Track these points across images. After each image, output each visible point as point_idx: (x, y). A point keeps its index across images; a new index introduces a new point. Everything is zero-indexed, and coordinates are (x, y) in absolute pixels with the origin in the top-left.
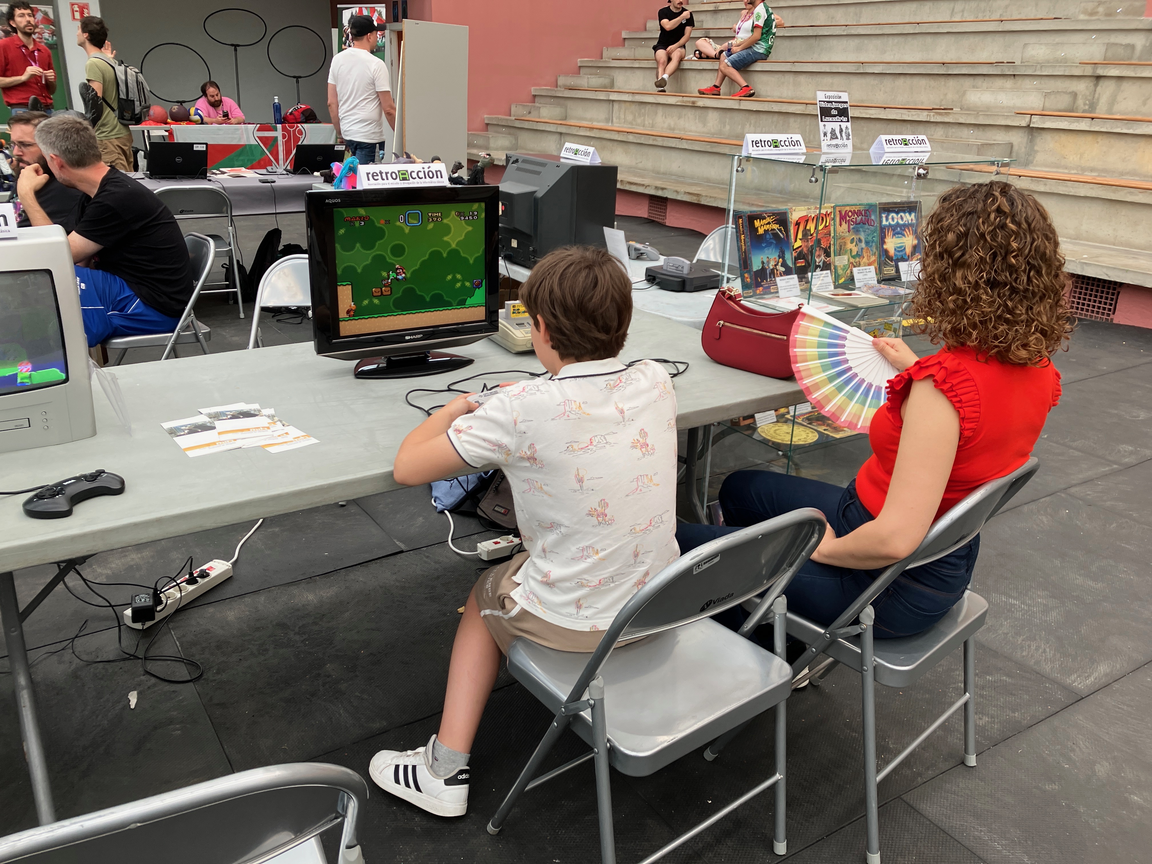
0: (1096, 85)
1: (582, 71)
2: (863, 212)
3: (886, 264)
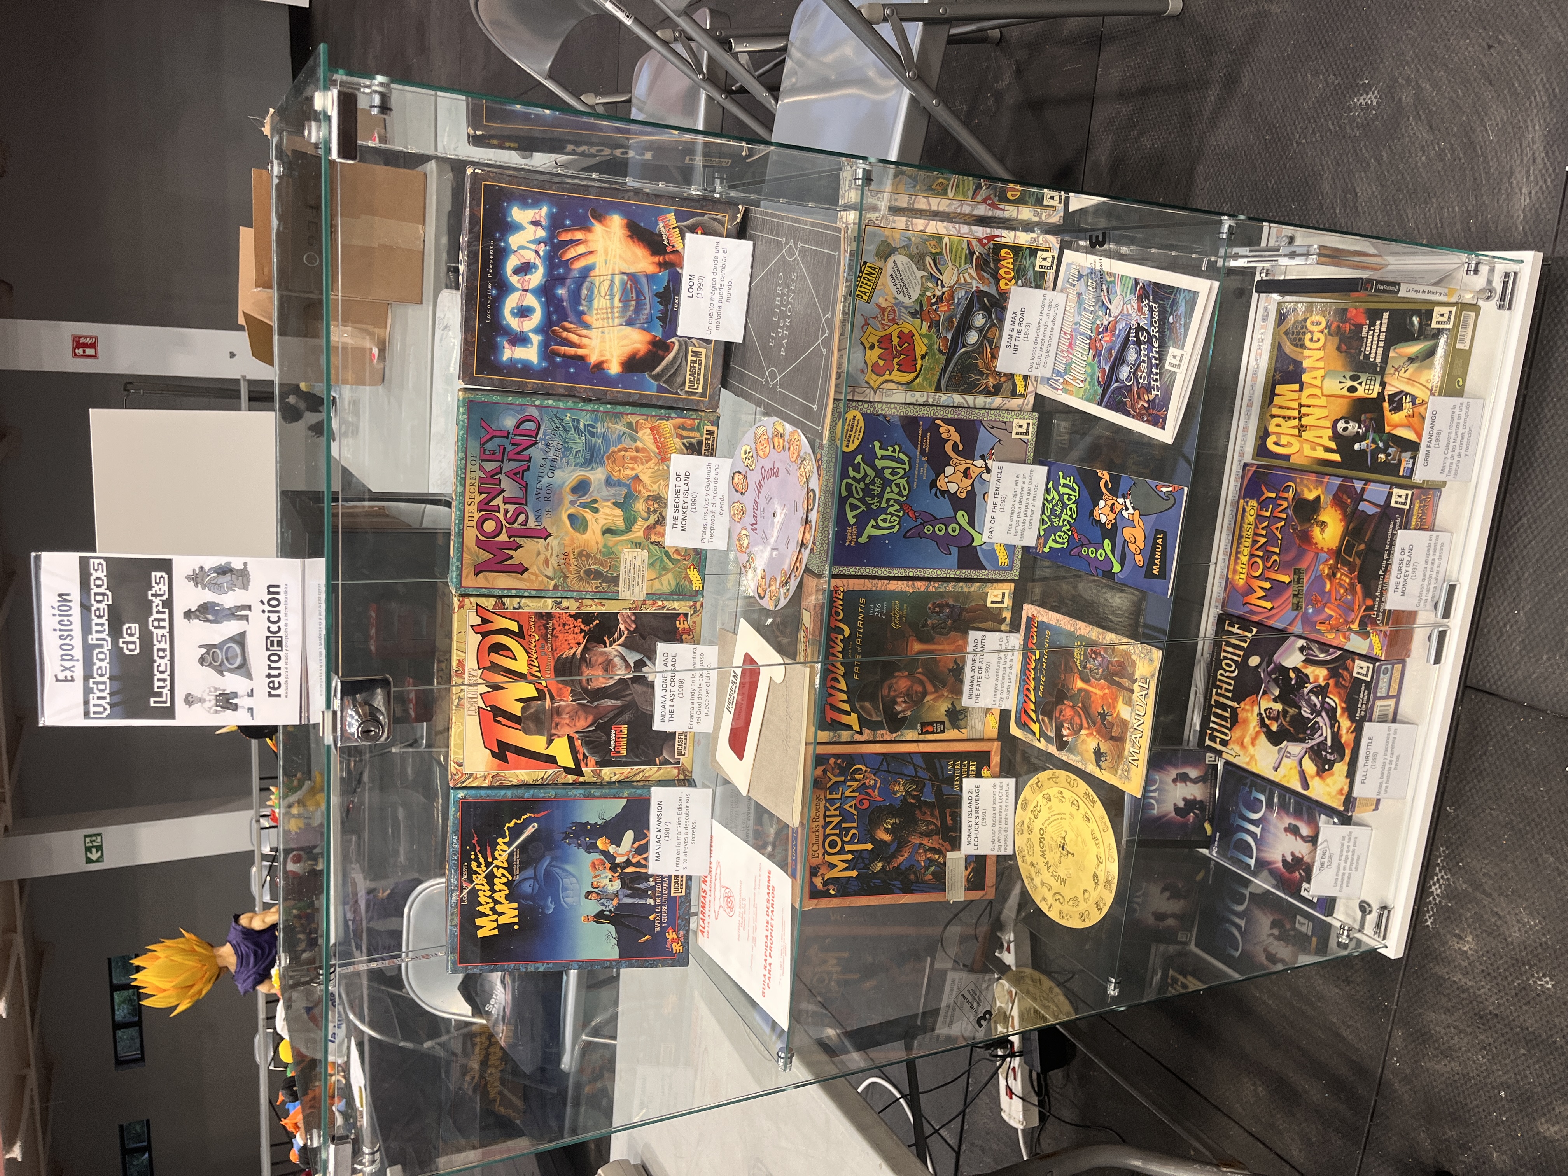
2: (490, 466)
3: (672, 376)
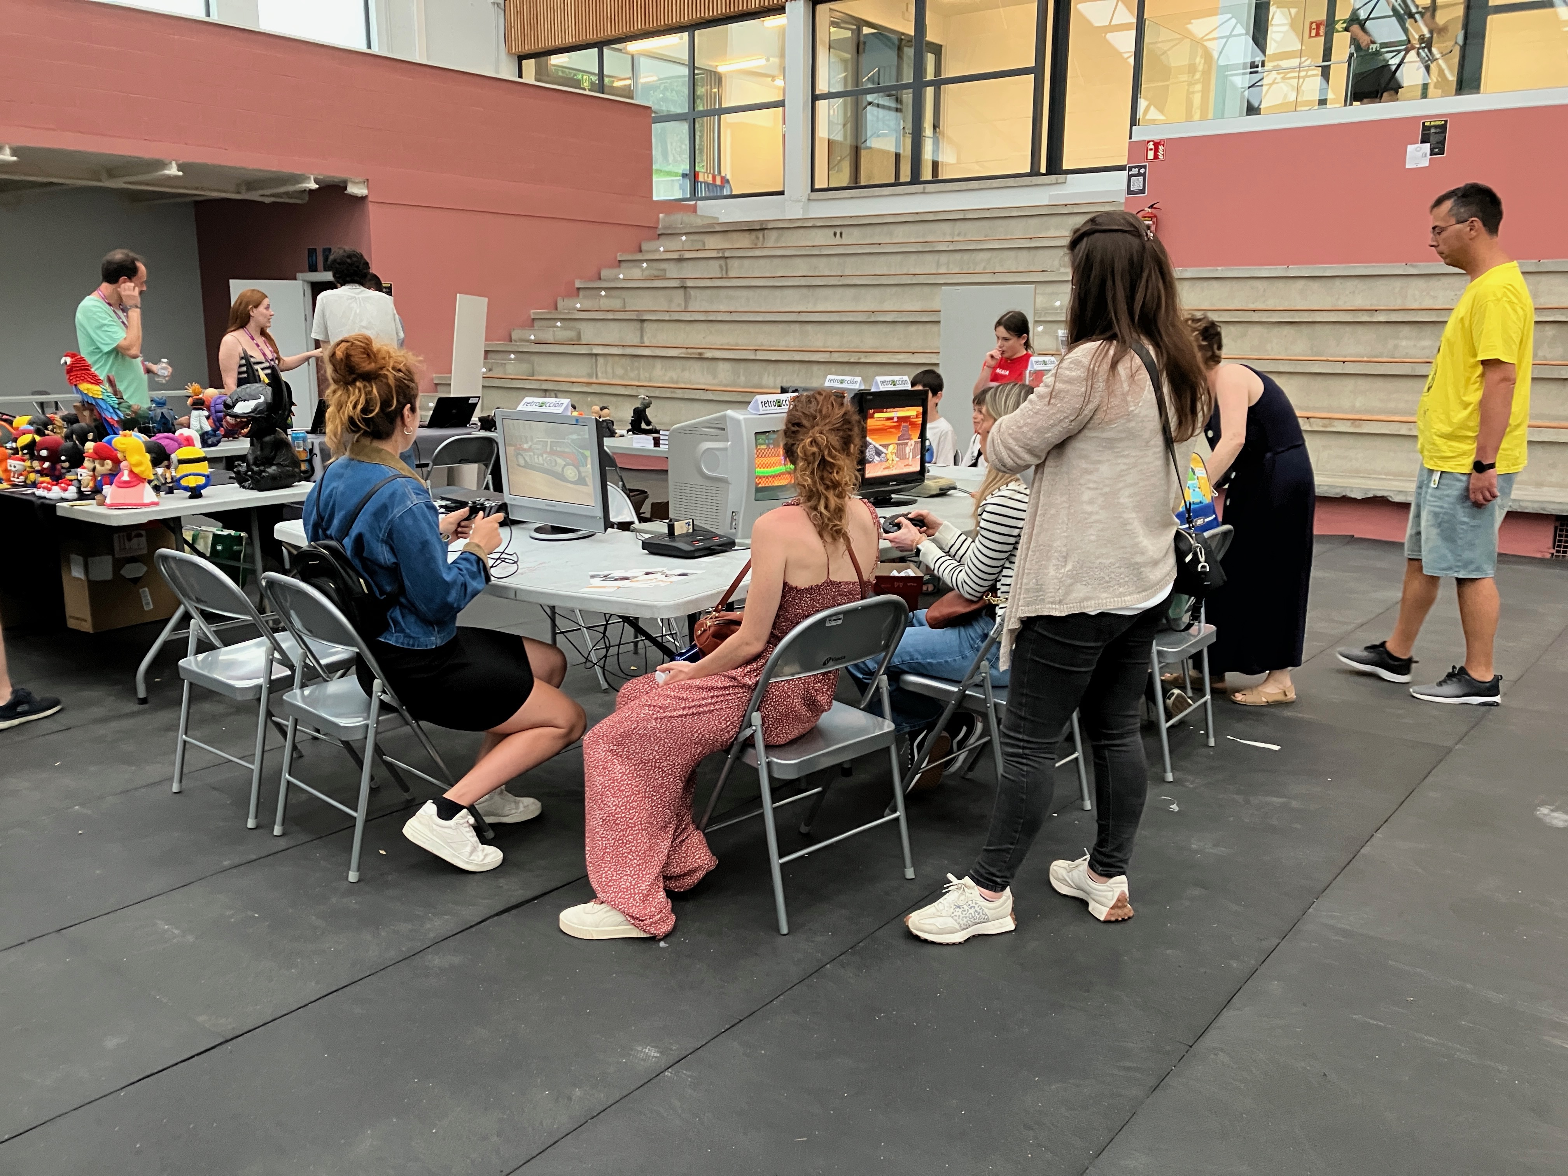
1: (537, 324)
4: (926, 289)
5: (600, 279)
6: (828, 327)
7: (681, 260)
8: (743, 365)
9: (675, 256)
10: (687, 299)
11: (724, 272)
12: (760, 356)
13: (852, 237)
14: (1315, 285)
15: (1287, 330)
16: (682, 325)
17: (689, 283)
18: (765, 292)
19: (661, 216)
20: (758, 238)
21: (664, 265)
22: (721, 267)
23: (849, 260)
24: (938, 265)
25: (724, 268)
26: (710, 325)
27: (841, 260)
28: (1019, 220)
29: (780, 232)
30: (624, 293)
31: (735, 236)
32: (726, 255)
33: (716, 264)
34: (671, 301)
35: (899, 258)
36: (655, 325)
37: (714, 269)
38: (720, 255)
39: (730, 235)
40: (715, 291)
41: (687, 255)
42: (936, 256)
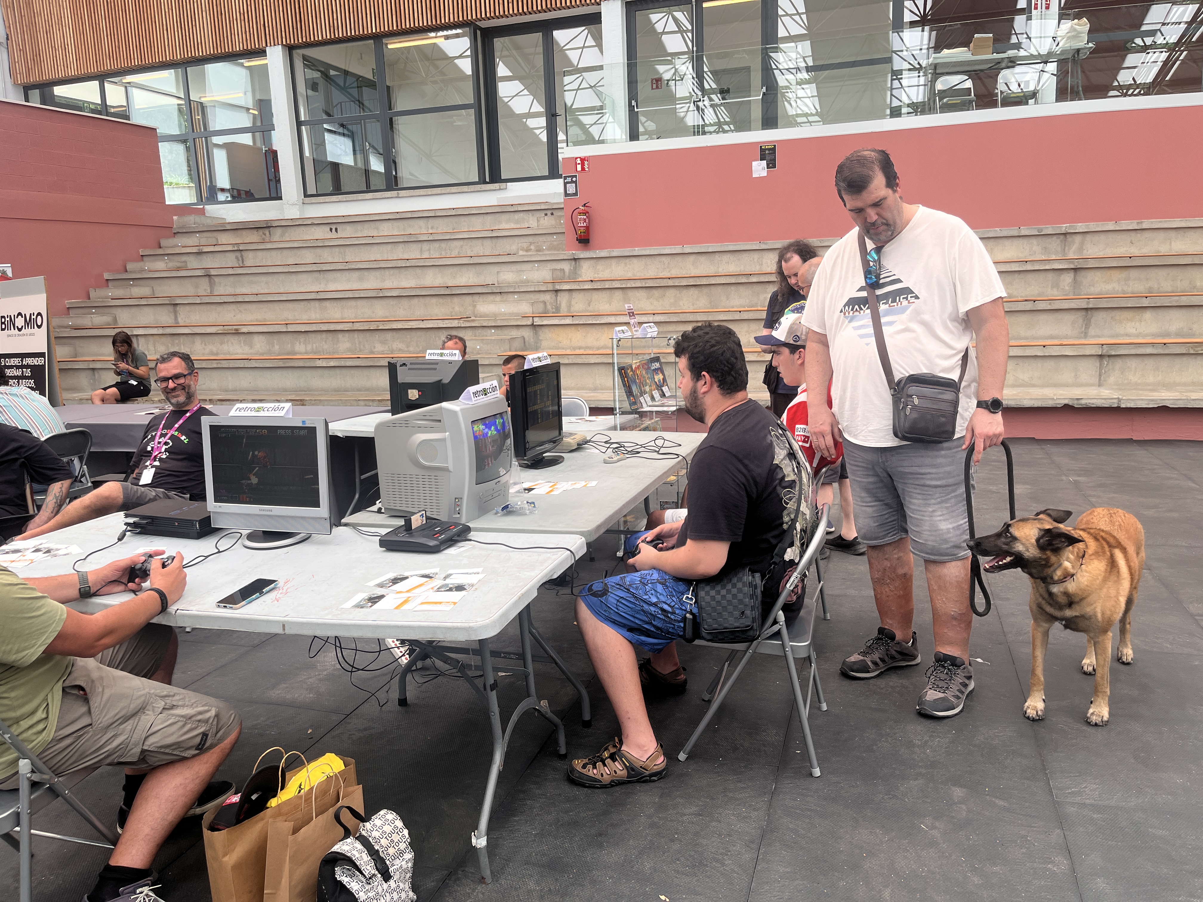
0: (556, 296)
1: (72, 312)
4: (418, 271)
5: (127, 271)
6: (343, 303)
7: (200, 253)
8: (276, 337)
9: (195, 250)
10: (212, 285)
11: (241, 262)
12: (291, 328)
13: (346, 232)
14: (702, 258)
15: (692, 291)
16: (213, 307)
17: (213, 272)
18: (282, 277)
19: (175, 218)
20: (265, 234)
21: (184, 258)
22: (237, 258)
23: (347, 249)
24: (421, 251)
25: (240, 259)
26: (239, 305)
27: (342, 249)
28: (478, 216)
29: (284, 228)
30: (152, 282)
31: (244, 232)
32: (241, 247)
33: (232, 256)
34: (197, 287)
35: (389, 247)
36: (187, 308)
37: (230, 260)
38: (236, 248)
39: (239, 232)
40: (237, 278)
41: (206, 249)
42: (419, 245)
